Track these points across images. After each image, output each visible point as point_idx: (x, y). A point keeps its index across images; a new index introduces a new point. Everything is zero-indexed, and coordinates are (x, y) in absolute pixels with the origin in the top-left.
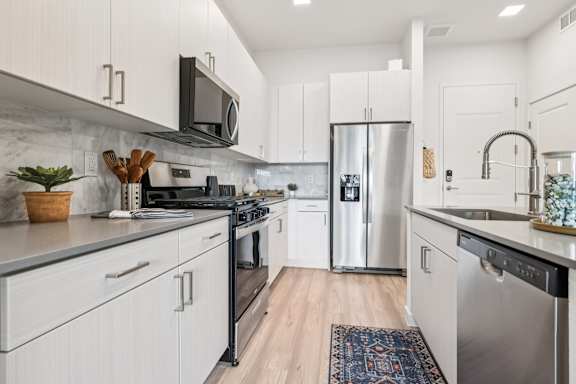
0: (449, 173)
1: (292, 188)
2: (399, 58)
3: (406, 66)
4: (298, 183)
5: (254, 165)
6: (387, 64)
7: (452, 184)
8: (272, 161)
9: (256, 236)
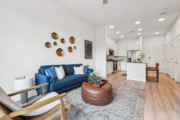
0: (150, 57)
1: (122, 60)
2: (138, 41)
3: (139, 42)
4: (123, 59)
5: (116, 57)
6: (136, 42)
7: (151, 59)
8: (119, 56)
9: (117, 64)
